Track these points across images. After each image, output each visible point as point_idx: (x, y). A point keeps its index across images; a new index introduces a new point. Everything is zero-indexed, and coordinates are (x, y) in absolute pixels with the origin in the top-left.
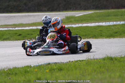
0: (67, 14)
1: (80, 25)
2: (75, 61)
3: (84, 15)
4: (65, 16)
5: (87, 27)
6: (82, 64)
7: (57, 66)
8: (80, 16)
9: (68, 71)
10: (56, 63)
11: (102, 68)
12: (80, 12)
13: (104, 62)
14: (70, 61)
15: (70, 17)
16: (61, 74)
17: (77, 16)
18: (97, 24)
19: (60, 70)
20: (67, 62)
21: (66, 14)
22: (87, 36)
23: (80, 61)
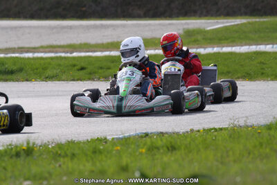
0: (188, 24)
1: (216, 50)
2: (204, 130)
3: (226, 28)
4: (184, 29)
5: (231, 53)
6: (220, 138)
7: (164, 141)
8: (216, 29)
9: (190, 152)
10: (162, 133)
11: (264, 146)
12: (216, 21)
13: (269, 135)
14: (192, 130)
15: (194, 31)
16: (173, 158)
17: (209, 28)
18: (253, 48)
19: (172, 148)
20: (187, 132)
21: (186, 24)
22: (230, 75)
23: (216, 130)
